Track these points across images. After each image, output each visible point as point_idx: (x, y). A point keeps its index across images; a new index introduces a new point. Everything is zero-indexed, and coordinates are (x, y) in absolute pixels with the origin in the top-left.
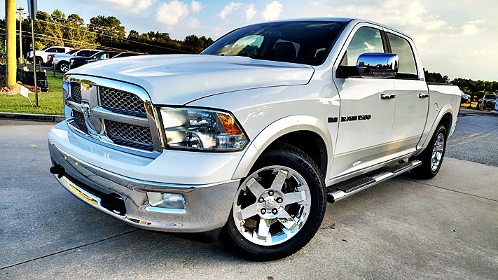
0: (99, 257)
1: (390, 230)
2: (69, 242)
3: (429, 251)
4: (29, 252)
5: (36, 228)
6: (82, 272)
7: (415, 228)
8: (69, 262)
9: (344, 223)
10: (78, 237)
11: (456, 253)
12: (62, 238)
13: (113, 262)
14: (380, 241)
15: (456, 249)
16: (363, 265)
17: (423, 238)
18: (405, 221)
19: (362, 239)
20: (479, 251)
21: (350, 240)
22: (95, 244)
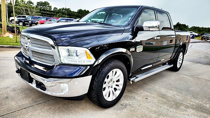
0: (48, 108)
1: (165, 94)
2: (35, 102)
3: (181, 103)
4: (20, 106)
5: (21, 96)
6: (42, 114)
7: (175, 93)
8: (36, 110)
9: (146, 91)
10: (38, 100)
11: (192, 103)
12: (32, 100)
13: (54, 109)
14: (161, 99)
15: (192, 101)
16: (154, 109)
17: (178, 97)
18: (171, 90)
19: (154, 98)
20: (200, 102)
21: (149, 98)
22: (46, 102)
